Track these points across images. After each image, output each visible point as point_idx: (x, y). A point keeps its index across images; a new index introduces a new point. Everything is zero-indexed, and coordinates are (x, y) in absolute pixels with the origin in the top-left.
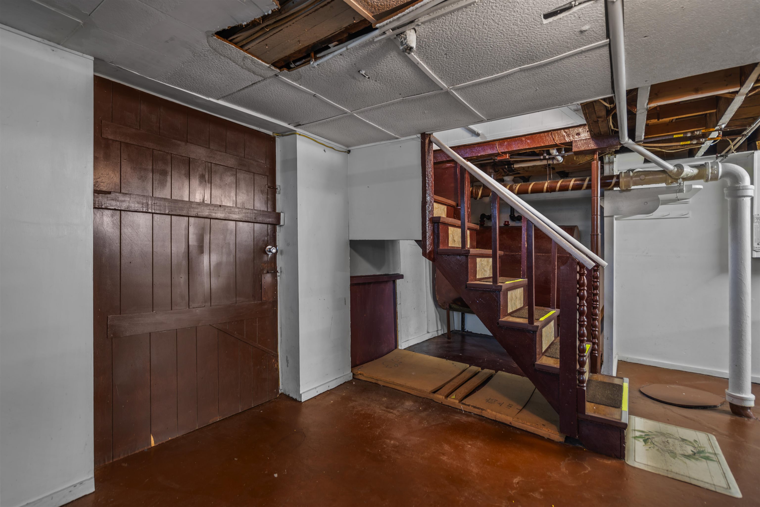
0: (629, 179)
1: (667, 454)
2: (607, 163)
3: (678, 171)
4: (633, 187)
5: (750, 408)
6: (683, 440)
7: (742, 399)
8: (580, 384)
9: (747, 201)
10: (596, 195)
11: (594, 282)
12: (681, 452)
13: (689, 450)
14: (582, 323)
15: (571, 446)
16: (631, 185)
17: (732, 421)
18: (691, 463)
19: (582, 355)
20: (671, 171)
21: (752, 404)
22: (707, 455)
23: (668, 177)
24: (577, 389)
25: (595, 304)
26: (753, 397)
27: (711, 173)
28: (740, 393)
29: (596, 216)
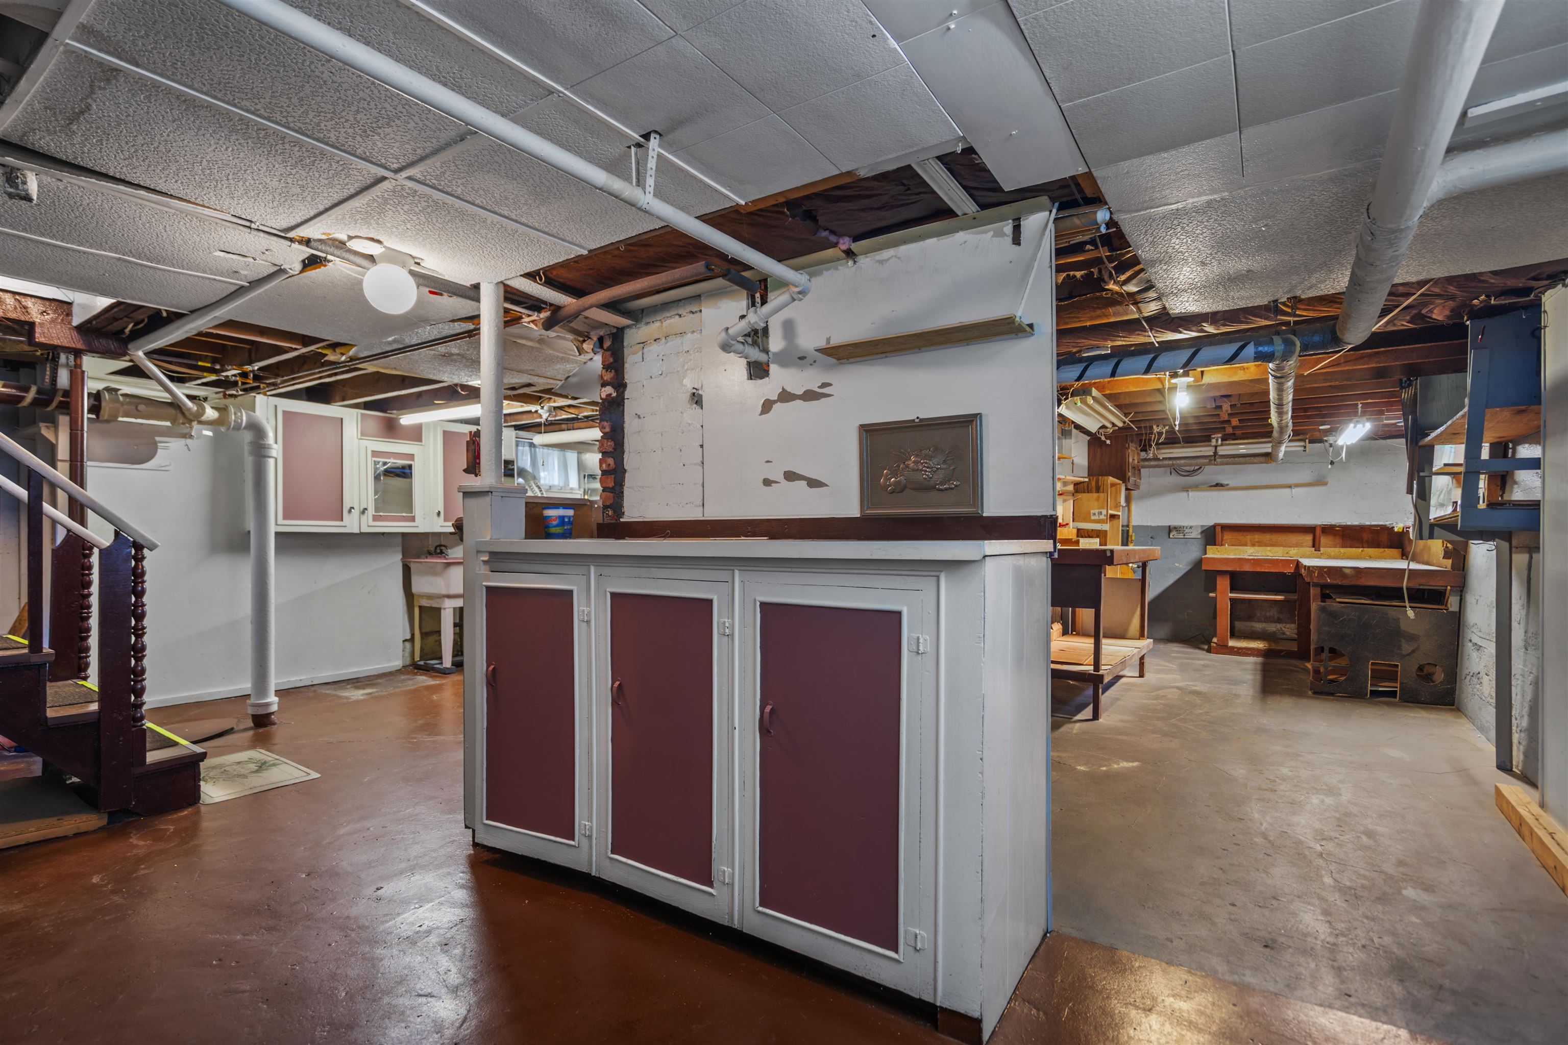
0: (117, 405)
1: (237, 779)
2: (63, 366)
3: (198, 410)
4: (120, 419)
5: (273, 713)
6: (239, 763)
7: (268, 705)
8: (136, 724)
9: (271, 462)
10: (80, 428)
11: (83, 575)
12: (249, 771)
13: (253, 767)
14: (140, 632)
15: (119, 824)
16: (121, 414)
17: (254, 735)
18: (264, 774)
19: (140, 679)
20: (189, 410)
21: (275, 708)
22: (271, 763)
23: (179, 415)
24: (133, 732)
25: (85, 613)
26: (276, 699)
27: (235, 421)
28: (264, 699)
29: (79, 464)
